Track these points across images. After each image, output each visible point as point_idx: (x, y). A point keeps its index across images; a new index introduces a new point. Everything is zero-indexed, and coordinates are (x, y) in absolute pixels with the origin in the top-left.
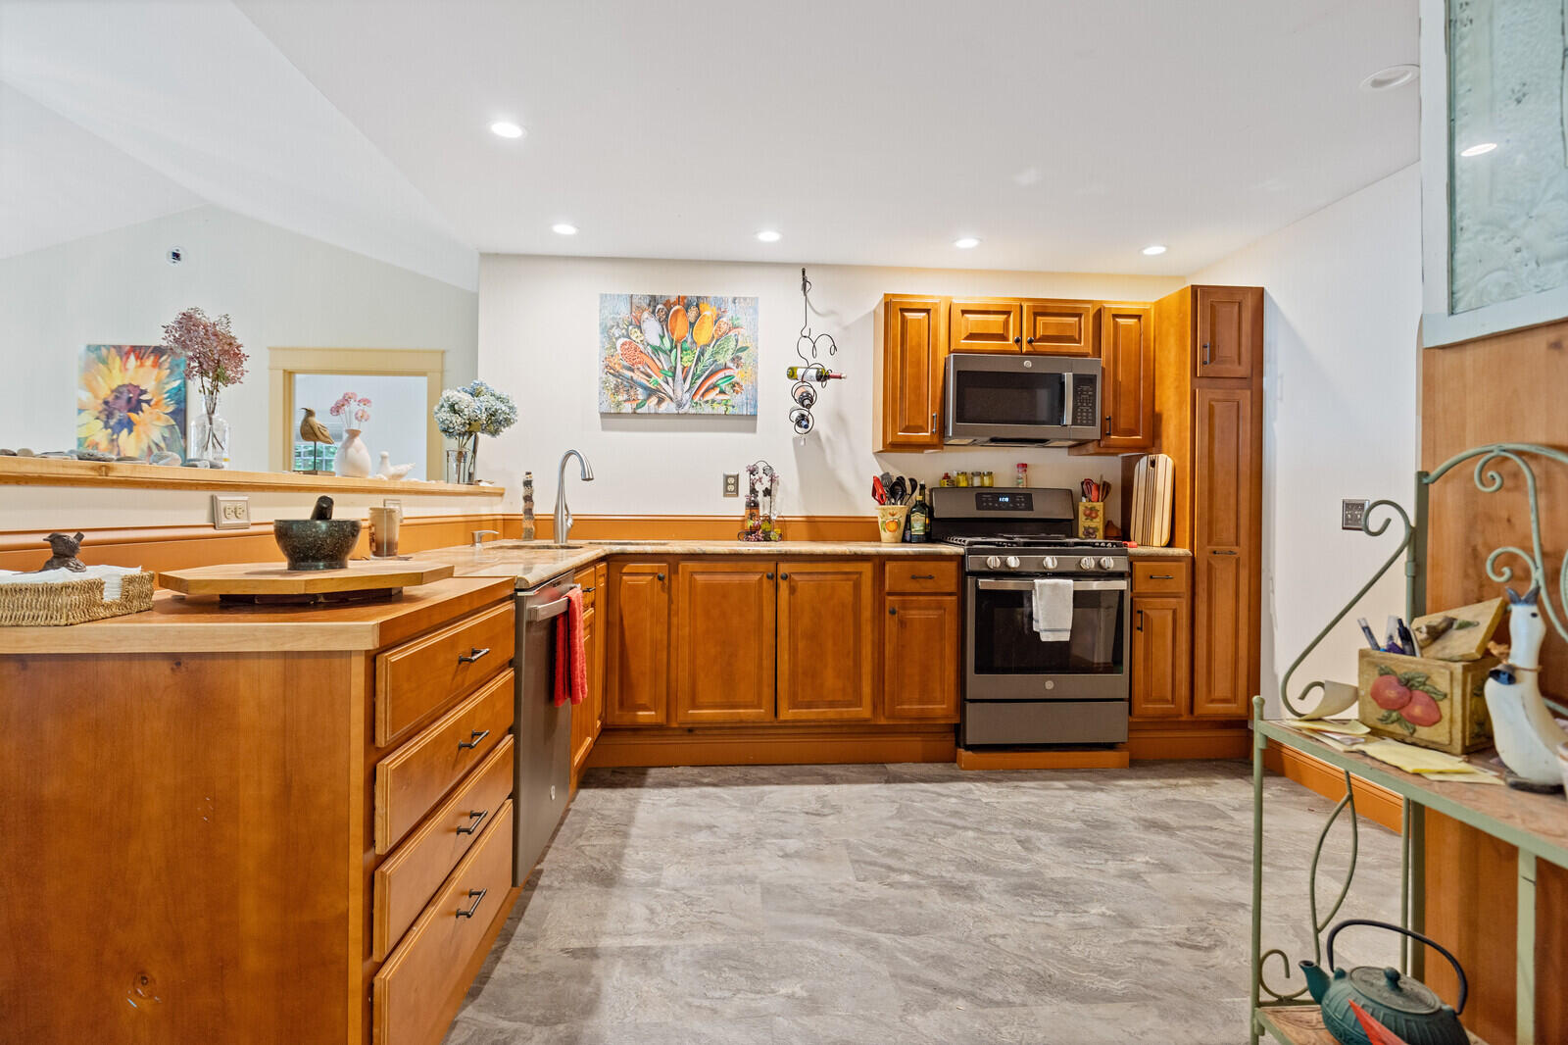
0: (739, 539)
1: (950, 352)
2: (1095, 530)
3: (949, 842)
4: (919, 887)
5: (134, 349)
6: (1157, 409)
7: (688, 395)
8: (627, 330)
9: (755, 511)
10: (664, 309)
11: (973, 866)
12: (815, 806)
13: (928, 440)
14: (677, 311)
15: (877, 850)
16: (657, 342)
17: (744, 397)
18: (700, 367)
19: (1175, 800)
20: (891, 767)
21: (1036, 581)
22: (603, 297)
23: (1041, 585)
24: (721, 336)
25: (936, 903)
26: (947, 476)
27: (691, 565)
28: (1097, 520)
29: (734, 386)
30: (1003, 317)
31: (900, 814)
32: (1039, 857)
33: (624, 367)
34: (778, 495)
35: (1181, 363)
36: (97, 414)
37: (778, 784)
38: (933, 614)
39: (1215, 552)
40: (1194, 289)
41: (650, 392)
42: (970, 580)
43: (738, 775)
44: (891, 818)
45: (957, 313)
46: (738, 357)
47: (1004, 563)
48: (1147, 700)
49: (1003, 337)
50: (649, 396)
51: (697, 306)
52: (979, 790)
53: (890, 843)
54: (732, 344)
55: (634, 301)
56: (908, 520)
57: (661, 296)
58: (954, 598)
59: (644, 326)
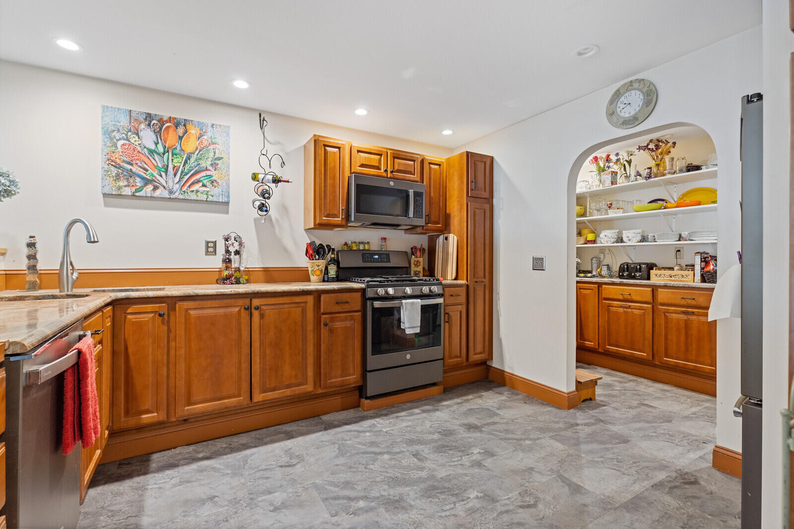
0: (218, 284)
1: (351, 173)
2: (419, 272)
3: (376, 467)
4: (371, 509)
6: (448, 212)
7: (177, 186)
8: (127, 135)
9: (229, 265)
10: (159, 125)
11: (395, 481)
12: (285, 459)
13: (340, 222)
14: (168, 127)
15: (336, 486)
16: (153, 147)
17: (220, 190)
18: (187, 167)
19: (471, 409)
20: (325, 418)
21: (404, 301)
22: (103, 107)
23: (406, 303)
24: (203, 148)
25: (387, 520)
26: (346, 244)
27: (186, 304)
28: (420, 267)
29: (213, 182)
30: (377, 157)
31: (342, 452)
32: (427, 464)
33: (124, 161)
34: (244, 255)
35: (461, 189)
37: (255, 447)
38: (348, 324)
39: (476, 282)
40: (468, 153)
41: (147, 182)
42: (369, 303)
43: (225, 446)
44: (337, 457)
45: (354, 152)
46: (215, 163)
47: (386, 292)
48: (450, 358)
49: (378, 168)
50: (146, 184)
51: (185, 125)
52: (379, 423)
53: (343, 477)
54: (211, 155)
55: (132, 115)
56: (326, 268)
57: (156, 115)
58: (360, 313)
59: (141, 134)
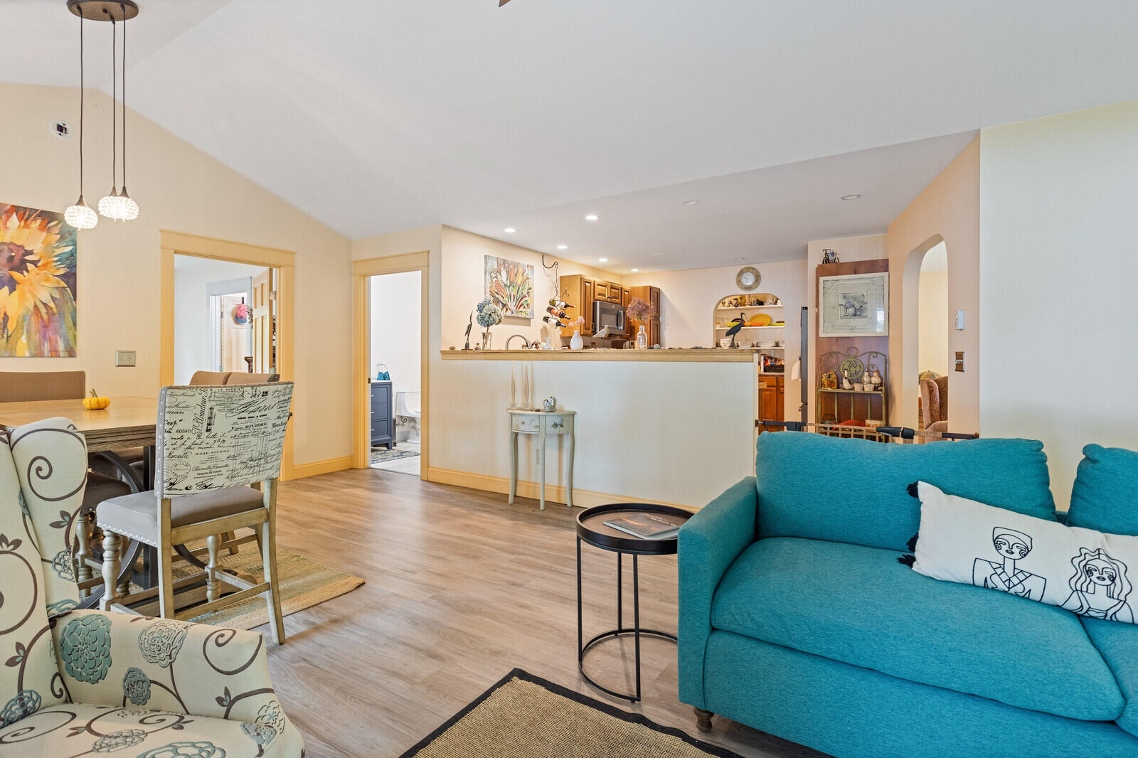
1: (594, 300)
5: (15, 208)
7: (515, 308)
8: (497, 275)
10: (508, 266)
14: (511, 268)
16: (506, 282)
17: (530, 310)
18: (518, 295)
22: (485, 255)
24: (524, 282)
29: (527, 305)
30: (605, 288)
33: (496, 292)
40: (650, 287)
45: (596, 285)
46: (529, 292)
49: (605, 295)
51: (517, 267)
54: (527, 286)
55: (498, 261)
57: (507, 261)
59: (502, 273)
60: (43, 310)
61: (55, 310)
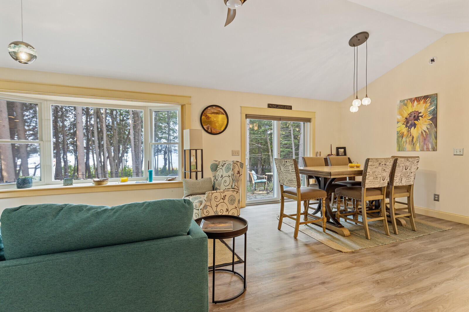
5: (416, 98)
36: (403, 123)
60: (424, 133)
61: (428, 133)
